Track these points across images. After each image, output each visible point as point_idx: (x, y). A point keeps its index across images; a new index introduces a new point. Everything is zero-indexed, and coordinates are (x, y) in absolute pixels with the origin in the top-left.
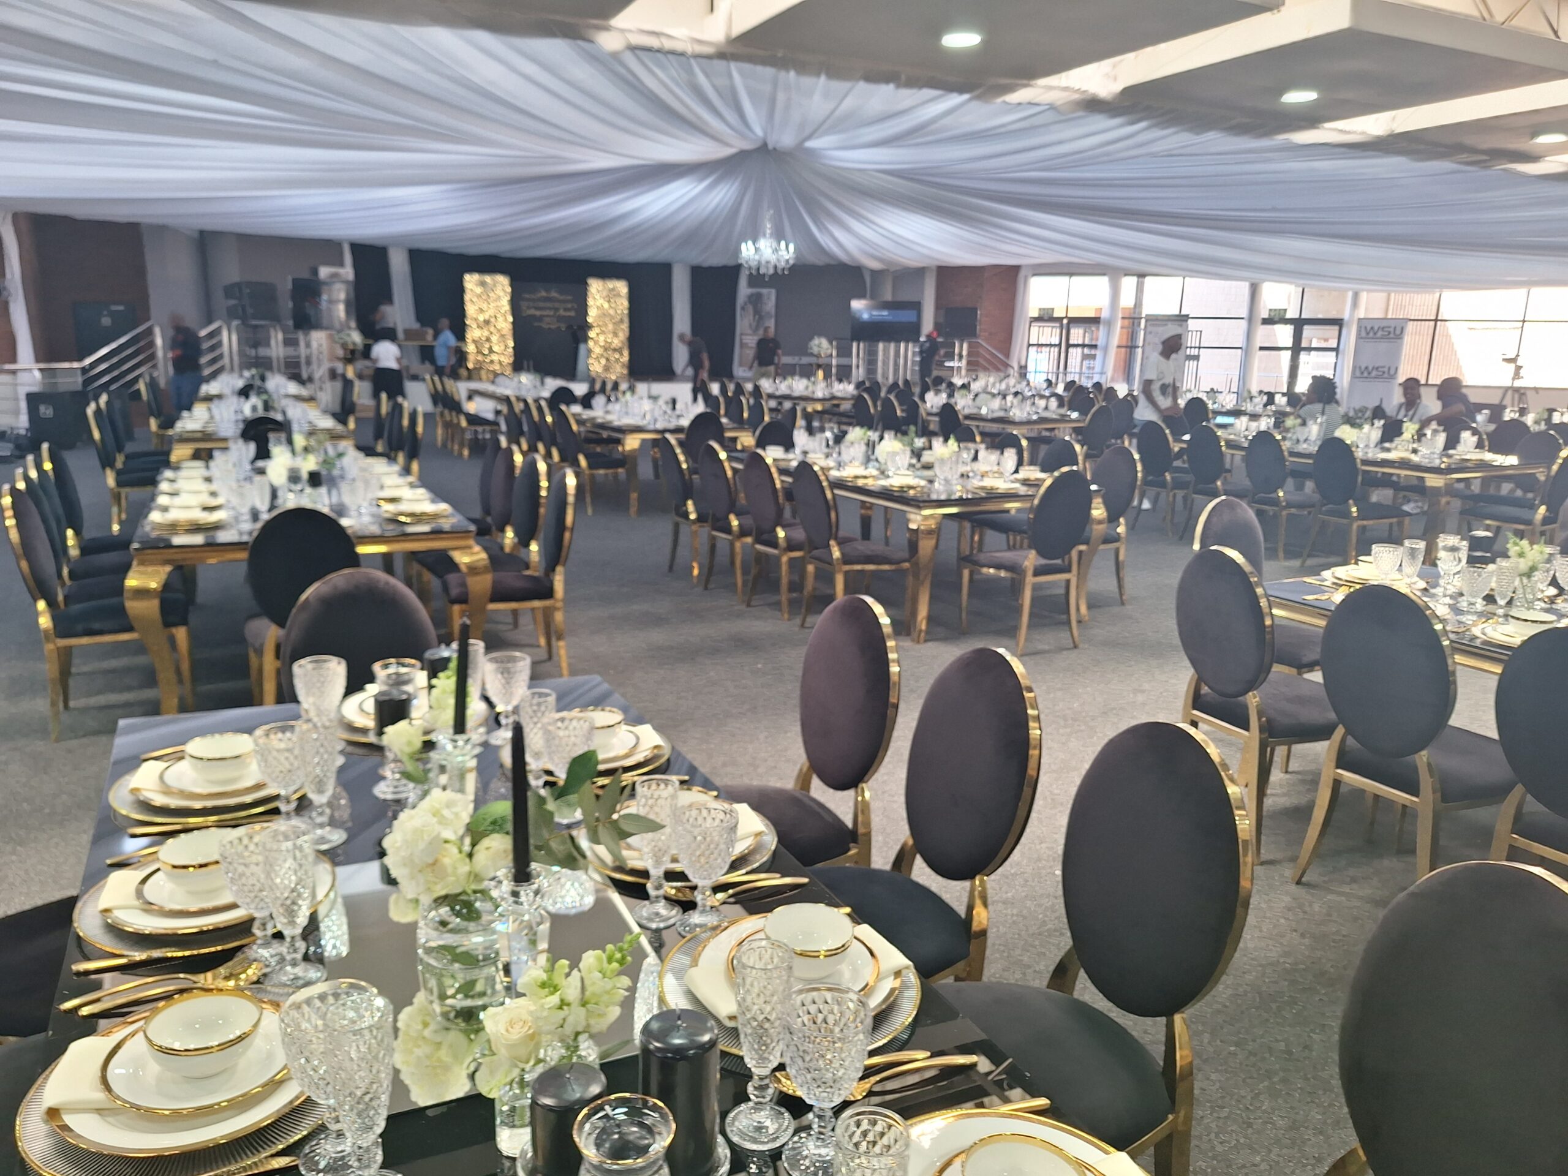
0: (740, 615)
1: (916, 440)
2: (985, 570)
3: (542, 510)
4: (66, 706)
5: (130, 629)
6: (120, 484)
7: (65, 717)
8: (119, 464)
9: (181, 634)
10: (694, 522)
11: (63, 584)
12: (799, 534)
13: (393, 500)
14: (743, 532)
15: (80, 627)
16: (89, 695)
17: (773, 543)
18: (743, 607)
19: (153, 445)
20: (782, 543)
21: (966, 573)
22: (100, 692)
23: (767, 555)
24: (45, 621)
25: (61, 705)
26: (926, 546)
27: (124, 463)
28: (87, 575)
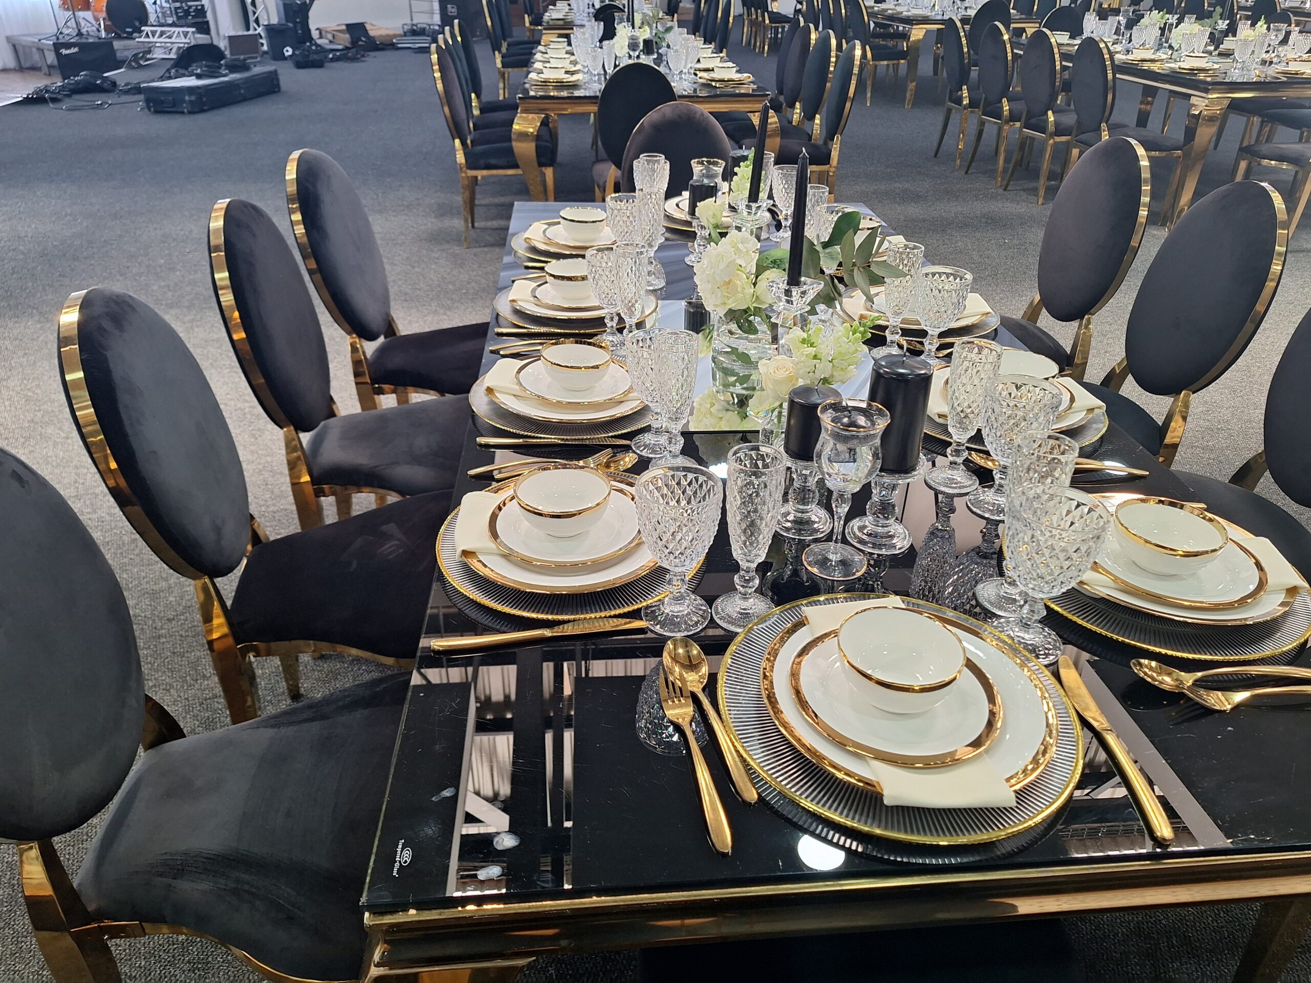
0: (994, 197)
1: (1220, 22)
2: (1265, 162)
3: (828, 85)
4: (473, 226)
5: (516, 166)
6: (504, 65)
7: (472, 232)
8: (504, 50)
9: (549, 172)
10: (965, 108)
11: (470, 132)
12: (1070, 119)
13: (707, 70)
14: (1013, 118)
15: (482, 162)
16: (486, 219)
17: (1042, 129)
18: (1001, 191)
19: (526, 36)
20: (1051, 128)
21: (1243, 165)
22: (492, 219)
23: (1033, 139)
24: (460, 158)
25: (470, 225)
26: (1205, 134)
27: (507, 49)
28: (486, 126)
